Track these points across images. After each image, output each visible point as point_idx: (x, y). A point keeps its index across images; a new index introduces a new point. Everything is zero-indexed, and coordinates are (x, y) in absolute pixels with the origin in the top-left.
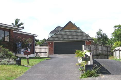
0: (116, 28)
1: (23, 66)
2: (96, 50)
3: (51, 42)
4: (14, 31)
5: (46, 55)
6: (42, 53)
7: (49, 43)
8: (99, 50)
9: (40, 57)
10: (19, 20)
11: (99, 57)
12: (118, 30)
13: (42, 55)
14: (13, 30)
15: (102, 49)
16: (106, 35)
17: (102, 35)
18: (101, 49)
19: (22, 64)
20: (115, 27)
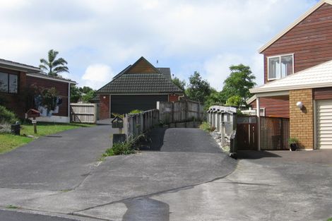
0: (234, 71)
1: (25, 135)
2: (186, 111)
3: (106, 96)
4: (27, 75)
5: (92, 120)
6: (85, 116)
7: (102, 96)
8: (191, 111)
9: (80, 123)
10: (57, 53)
11: (191, 123)
12: (236, 74)
13: (85, 119)
14: (25, 73)
15: (198, 109)
16: (206, 84)
17: (199, 83)
18: (196, 110)
19: (22, 132)
20: (232, 68)
